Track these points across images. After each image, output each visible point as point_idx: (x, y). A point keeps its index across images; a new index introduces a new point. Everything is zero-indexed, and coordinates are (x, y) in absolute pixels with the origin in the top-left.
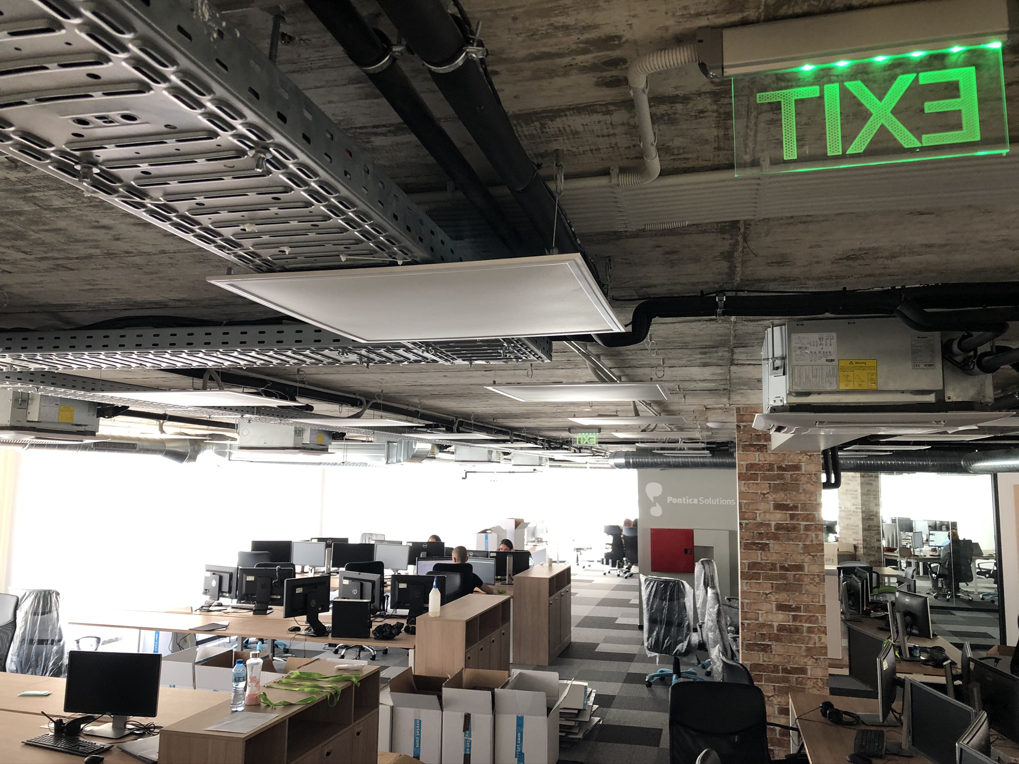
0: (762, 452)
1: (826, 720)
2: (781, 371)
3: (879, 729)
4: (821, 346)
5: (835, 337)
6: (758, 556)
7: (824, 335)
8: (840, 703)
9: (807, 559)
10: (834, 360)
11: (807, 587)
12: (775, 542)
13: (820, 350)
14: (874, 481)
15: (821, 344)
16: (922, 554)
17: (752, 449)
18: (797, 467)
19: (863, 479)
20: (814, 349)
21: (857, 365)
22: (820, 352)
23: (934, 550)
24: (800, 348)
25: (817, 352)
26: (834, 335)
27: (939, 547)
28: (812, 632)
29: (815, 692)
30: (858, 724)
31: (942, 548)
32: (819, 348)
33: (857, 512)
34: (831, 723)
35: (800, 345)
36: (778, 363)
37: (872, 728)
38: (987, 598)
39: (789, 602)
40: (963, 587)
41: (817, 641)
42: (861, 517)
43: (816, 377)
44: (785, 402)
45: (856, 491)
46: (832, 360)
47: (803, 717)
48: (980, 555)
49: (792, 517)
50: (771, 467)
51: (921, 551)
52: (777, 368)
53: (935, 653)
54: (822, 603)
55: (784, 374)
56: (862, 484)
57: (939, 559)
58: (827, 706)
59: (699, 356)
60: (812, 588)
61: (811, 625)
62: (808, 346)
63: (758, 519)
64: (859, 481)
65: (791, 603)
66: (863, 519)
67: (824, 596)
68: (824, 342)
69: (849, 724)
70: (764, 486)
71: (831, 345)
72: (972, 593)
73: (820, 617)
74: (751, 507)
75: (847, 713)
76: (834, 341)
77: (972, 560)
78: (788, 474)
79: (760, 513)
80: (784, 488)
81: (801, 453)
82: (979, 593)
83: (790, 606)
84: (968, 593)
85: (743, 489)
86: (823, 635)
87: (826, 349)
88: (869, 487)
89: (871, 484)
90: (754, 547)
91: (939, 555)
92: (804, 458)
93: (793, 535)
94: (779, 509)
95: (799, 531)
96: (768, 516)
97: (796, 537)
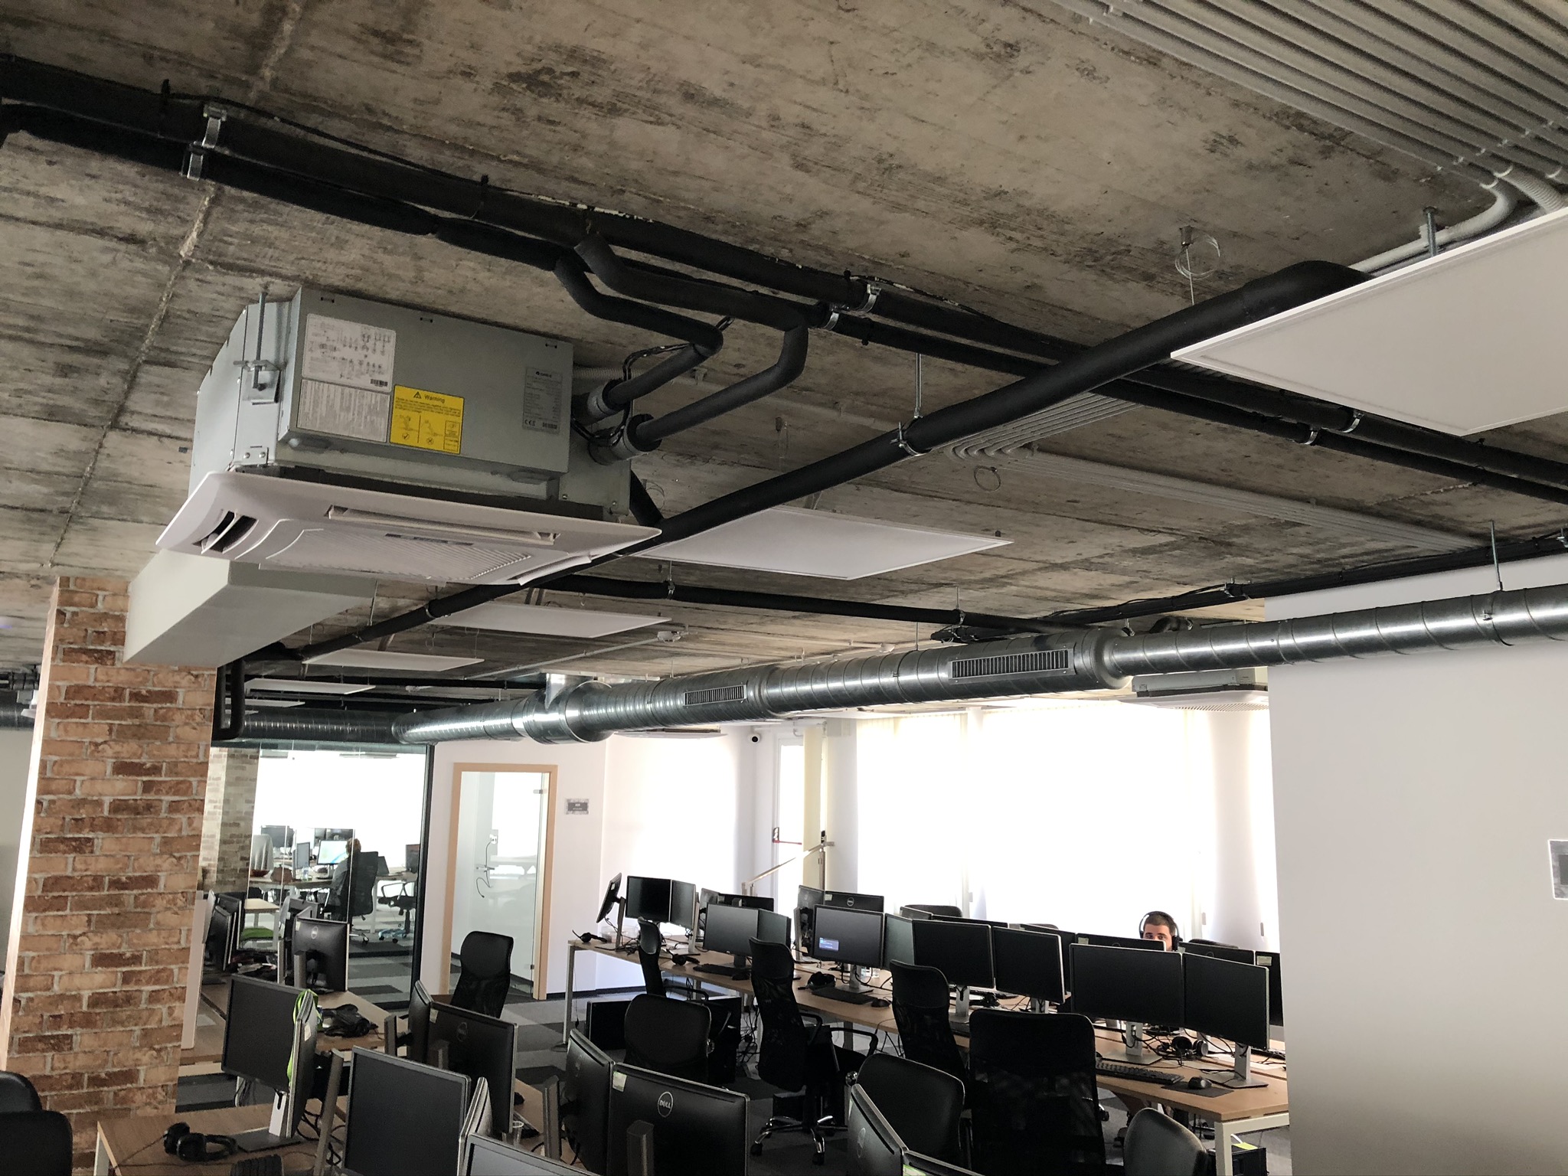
0: (103, 663)
1: (175, 1159)
2: (271, 393)
3: (272, 1153)
4: (365, 352)
5: (393, 340)
6: (67, 865)
7: (373, 331)
8: (200, 1123)
9: (167, 863)
10: (386, 384)
11: (159, 916)
12: (106, 835)
13: (363, 358)
14: (250, 763)
15: (364, 347)
16: (306, 877)
17: (84, 657)
18: (169, 696)
19: (231, 760)
20: (347, 353)
21: (427, 401)
22: (361, 363)
23: (324, 871)
24: (323, 346)
25: (356, 362)
26: (392, 334)
27: (332, 864)
28: (158, 1001)
29: (149, 1111)
30: (232, 1153)
31: (335, 867)
32: (361, 353)
33: (214, 813)
34: (182, 1162)
35: (324, 340)
36: (265, 376)
37: (259, 1155)
38: (387, 936)
39: (119, 947)
40: (358, 924)
41: (165, 1015)
42: (220, 822)
43: (348, 409)
44: (272, 457)
45: (219, 779)
46: (382, 383)
47: (129, 1162)
48: (385, 874)
49: (148, 787)
50: (118, 694)
51: (305, 872)
52: (262, 387)
53: (346, 1015)
54: (183, 944)
55: (277, 399)
56: (228, 768)
57: (330, 883)
58: (179, 1130)
59: (48, 380)
60: (169, 918)
61: (157, 987)
62: (339, 346)
63: (78, 791)
64: (225, 764)
65: (122, 950)
66: (224, 824)
67: (189, 930)
68: (370, 344)
69: (216, 1157)
70: (98, 729)
71: (383, 353)
72: (368, 931)
73: (176, 971)
74: (66, 768)
75: (212, 1138)
76: (391, 347)
77: (372, 883)
78: (149, 709)
79: (83, 782)
80: (140, 733)
81: (180, 671)
82: (377, 932)
83: (121, 955)
84: (362, 932)
85: (54, 734)
86: (177, 1004)
87: (374, 358)
88: (239, 773)
89: (243, 769)
90: (62, 847)
91: (331, 878)
92: (185, 680)
93: (145, 820)
94: (123, 773)
95: (158, 812)
96: (99, 786)
97: (151, 824)
